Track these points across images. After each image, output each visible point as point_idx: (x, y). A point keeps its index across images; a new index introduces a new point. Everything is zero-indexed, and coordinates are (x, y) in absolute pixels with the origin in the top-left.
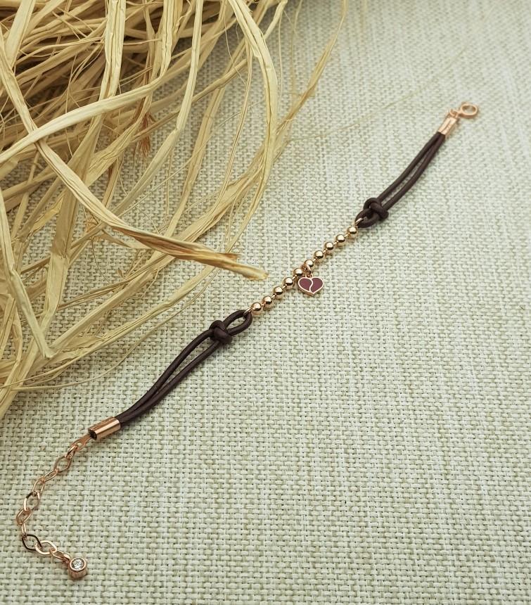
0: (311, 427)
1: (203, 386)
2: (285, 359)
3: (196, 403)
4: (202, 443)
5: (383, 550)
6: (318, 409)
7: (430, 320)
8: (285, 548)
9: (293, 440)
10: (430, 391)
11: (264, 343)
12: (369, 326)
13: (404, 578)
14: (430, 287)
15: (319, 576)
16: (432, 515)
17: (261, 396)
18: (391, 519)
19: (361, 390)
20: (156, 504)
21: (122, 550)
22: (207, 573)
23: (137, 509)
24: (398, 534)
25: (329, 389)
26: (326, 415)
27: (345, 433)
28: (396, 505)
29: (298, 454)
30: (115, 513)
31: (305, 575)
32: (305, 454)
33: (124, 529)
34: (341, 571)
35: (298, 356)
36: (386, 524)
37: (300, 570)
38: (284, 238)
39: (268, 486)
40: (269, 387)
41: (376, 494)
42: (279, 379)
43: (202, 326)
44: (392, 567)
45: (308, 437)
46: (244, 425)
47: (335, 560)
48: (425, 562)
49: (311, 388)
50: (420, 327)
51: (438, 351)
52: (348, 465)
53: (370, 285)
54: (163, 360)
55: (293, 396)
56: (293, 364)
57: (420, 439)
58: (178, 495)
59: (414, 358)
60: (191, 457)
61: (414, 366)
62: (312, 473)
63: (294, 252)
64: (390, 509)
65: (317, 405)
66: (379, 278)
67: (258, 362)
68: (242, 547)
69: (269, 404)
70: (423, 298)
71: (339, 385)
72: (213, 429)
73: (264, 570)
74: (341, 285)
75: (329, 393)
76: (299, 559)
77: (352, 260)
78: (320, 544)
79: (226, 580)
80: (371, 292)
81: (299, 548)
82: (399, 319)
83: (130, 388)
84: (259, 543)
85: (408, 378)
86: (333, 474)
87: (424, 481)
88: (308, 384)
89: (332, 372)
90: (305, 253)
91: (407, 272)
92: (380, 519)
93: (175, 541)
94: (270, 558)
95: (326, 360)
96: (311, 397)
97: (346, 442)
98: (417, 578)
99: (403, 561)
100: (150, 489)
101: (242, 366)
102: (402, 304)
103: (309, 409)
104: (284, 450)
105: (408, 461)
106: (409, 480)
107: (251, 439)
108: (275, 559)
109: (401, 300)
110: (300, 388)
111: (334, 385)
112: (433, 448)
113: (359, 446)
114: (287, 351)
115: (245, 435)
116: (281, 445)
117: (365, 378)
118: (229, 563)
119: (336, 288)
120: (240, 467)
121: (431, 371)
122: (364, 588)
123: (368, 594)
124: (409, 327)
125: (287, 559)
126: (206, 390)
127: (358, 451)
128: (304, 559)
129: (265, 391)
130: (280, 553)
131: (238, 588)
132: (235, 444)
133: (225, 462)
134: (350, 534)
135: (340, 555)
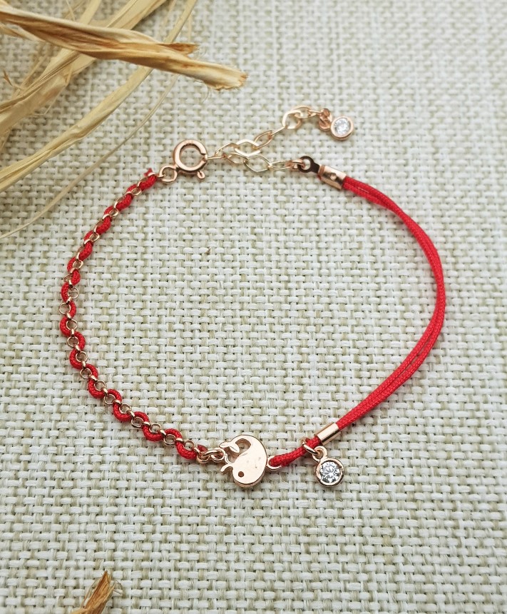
0: (304, 321)
1: (145, 256)
2: (268, 211)
3: (135, 283)
4: (142, 348)
5: (412, 523)
6: (316, 292)
7: (482, 144)
8: (265, 521)
9: (279, 342)
10: (483, 259)
11: (236, 185)
12: (392, 156)
13: (446, 569)
14: (483, 91)
15: (315, 566)
16: (487, 463)
17: (231, 271)
18: (425, 471)
19: (380, 259)
20: (70, 450)
21: (18, 527)
22: (145, 564)
23: (43, 458)
24: (436, 496)
25: (332, 258)
26: (327, 300)
27: (356, 329)
28: (432, 447)
29: (286, 365)
30: (10, 466)
31: (294, 566)
32: (295, 365)
33: (22, 491)
34: (348, 558)
35: (287, 205)
36: (417, 479)
37: (286, 558)
38: (268, 19)
39: (239, 418)
40: (244, 257)
41: (401, 429)
42: (259, 244)
43: (145, 159)
44: (426, 550)
45: (301, 336)
46: (205, 319)
47: (340, 539)
48: (476, 542)
49: (305, 258)
50: (469, 156)
51: (495, 194)
52: (359, 382)
53: (395, 91)
54: (88, 215)
55: (278, 271)
56: (279, 219)
57: (469, 337)
58: (105, 433)
59: (459, 206)
60: (125, 371)
61: (461, 219)
62: (306, 396)
63: (283, 40)
64: (423, 454)
65: (314, 285)
66: (408, 79)
67: (227, 217)
68: (198, 520)
69: (243, 284)
70: (473, 109)
71: (348, 252)
72: (160, 326)
73: (231, 557)
74: (351, 91)
75: (332, 264)
76: (285, 538)
77: (369, 51)
78: (317, 512)
79: (174, 574)
80: (396, 102)
81: (285, 521)
82: (438, 144)
83: (38, 261)
84: (225, 512)
85: (450, 240)
86: (337, 396)
87: (473, 406)
88: (301, 252)
89: (337, 231)
90: (298, 41)
91: (450, 68)
92: (407, 471)
93: (97, 509)
94: (241, 538)
95: (329, 211)
96: (306, 272)
97: (358, 343)
98: (466, 569)
99: (443, 540)
100: (63, 425)
101: (204, 224)
102: (442, 119)
103: (302, 292)
104: (264, 358)
105: (449, 375)
106: (453, 406)
107: (214, 341)
108: (249, 539)
109: (440, 114)
110: (289, 258)
111: (339, 252)
112: (489, 352)
113: (376, 351)
114: (271, 199)
115: (207, 335)
116: (259, 350)
117: (387, 239)
118: (179, 546)
119: (344, 96)
120: (198, 386)
121: (484, 226)
122: (383, 586)
123: (389, 596)
124: (454, 156)
125: (267, 539)
126: (150, 263)
127: (375, 358)
128: (292, 538)
129: (237, 264)
130: (258, 529)
131: (192, 588)
132: (191, 349)
133: (176, 379)
134: (363, 495)
135: (347, 530)
